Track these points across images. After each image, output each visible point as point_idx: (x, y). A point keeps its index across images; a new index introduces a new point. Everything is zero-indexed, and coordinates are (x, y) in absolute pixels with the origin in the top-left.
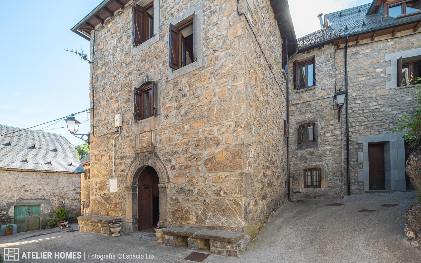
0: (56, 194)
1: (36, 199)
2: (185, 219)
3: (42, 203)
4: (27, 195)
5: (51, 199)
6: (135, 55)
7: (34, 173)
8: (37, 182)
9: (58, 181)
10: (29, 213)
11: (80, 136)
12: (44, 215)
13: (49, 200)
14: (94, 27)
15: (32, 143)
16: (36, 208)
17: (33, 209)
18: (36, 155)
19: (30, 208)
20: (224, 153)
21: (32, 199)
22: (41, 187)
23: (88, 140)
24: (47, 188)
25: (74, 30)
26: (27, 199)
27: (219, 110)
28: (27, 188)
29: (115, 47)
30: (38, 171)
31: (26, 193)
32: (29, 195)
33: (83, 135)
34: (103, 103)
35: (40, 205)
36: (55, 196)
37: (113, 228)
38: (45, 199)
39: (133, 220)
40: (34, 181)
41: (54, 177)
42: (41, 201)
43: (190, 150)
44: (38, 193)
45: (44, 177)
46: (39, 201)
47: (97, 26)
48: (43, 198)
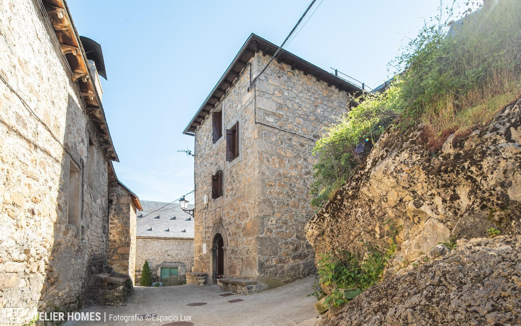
0: (189, 259)
1: (175, 263)
2: (234, 272)
3: (179, 266)
4: (169, 259)
5: (185, 262)
6: (214, 150)
7: (174, 240)
8: (175, 248)
9: (190, 247)
10: (171, 274)
11: (188, 212)
12: (180, 277)
13: (184, 263)
14: (196, 128)
15: (173, 215)
16: (175, 270)
17: (173, 271)
18: (176, 225)
19: (171, 270)
20: (250, 223)
21: (172, 262)
22: (178, 252)
23: (193, 214)
24: (183, 253)
25: (185, 133)
26: (169, 262)
27: (248, 192)
28: (169, 253)
29: (206, 143)
30: (176, 239)
31: (168, 257)
32: (170, 258)
33: (190, 211)
34: (200, 186)
35: (177, 268)
36: (188, 260)
37: (200, 279)
38: (181, 263)
39: (213, 275)
40: (174, 248)
41: (188, 243)
42: (178, 264)
43: (237, 221)
44: (176, 257)
45: (180, 244)
46: (177, 264)
47: (198, 127)
48: (180, 261)
